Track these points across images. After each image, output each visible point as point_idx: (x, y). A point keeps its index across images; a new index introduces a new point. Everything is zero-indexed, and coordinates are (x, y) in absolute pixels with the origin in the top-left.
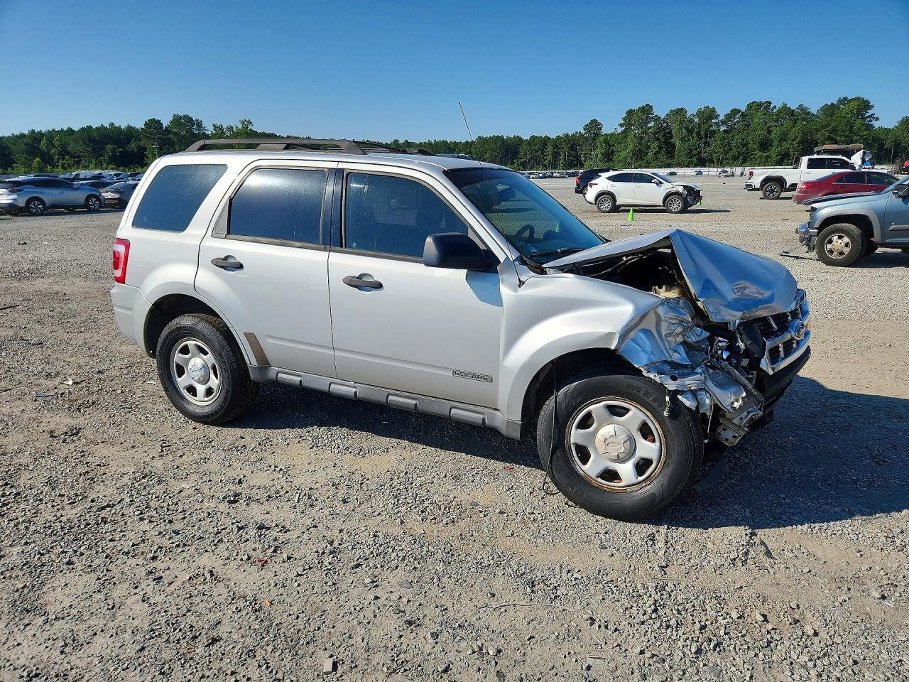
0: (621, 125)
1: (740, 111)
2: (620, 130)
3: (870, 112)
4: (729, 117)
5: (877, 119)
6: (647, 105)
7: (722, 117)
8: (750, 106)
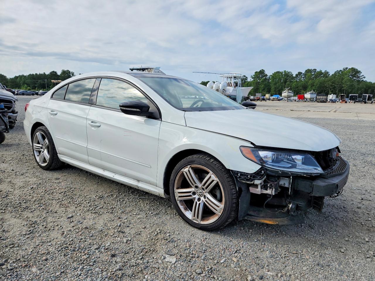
0: (252, 78)
1: (302, 73)
2: (252, 80)
3: (362, 74)
4: (297, 75)
5: (364, 77)
6: (262, 70)
7: (294, 76)
8: (306, 71)
